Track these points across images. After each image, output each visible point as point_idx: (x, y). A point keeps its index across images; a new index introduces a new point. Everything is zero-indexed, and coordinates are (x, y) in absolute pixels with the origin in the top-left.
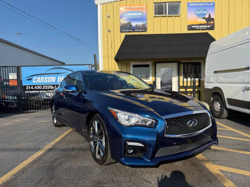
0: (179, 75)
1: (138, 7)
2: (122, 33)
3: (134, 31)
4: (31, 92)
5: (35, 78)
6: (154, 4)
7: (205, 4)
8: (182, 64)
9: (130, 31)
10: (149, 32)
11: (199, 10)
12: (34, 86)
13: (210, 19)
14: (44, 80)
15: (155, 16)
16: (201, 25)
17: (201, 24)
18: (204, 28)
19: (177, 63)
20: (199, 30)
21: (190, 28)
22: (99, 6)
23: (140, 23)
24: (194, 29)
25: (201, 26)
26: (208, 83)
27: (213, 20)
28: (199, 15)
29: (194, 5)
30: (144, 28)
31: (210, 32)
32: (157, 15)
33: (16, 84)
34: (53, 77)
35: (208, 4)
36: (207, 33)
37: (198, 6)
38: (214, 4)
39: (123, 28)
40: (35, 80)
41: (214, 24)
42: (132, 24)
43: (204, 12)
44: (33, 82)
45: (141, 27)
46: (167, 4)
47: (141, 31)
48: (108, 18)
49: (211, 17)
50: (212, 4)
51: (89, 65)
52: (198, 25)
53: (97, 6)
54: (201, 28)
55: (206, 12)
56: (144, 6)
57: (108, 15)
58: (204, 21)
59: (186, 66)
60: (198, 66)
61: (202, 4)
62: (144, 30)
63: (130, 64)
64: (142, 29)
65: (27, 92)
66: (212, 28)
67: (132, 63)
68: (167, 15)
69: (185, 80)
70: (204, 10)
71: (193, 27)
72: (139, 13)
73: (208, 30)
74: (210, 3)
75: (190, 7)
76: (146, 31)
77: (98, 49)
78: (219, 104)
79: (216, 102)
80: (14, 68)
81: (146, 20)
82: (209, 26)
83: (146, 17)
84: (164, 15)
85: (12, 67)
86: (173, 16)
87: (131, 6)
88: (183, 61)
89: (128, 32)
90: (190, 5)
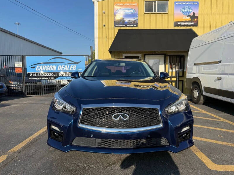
1: (131, 4)
2: (116, 28)
3: (126, 26)
4: (34, 78)
5: (38, 66)
6: (145, 2)
7: (190, 3)
8: (169, 57)
9: (123, 26)
10: (140, 27)
11: (184, 9)
12: (37, 74)
13: (194, 17)
14: (46, 68)
15: (145, 13)
17: (186, 21)
18: (188, 25)
19: (164, 56)
20: (184, 26)
21: (176, 24)
22: (95, 3)
23: (132, 19)
24: (180, 25)
25: (186, 23)
26: (189, 73)
27: (197, 17)
28: (184, 13)
29: (181, 3)
30: (136, 24)
31: (194, 29)
32: (147, 12)
33: (21, 71)
34: (54, 66)
35: (193, 3)
36: (191, 29)
37: (184, 5)
38: (198, 3)
39: (117, 23)
40: (38, 68)
41: (197, 21)
42: (124, 20)
43: (189, 10)
44: (37, 70)
45: (133, 23)
46: (156, 2)
47: (133, 27)
48: (103, 14)
49: (195, 15)
50: (196, 3)
51: (86, 55)
52: (183, 22)
53: (94, 2)
54: (186, 25)
55: (191, 11)
56: (136, 4)
57: (103, 11)
59: (171, 58)
60: (182, 59)
61: (188, 3)
62: (136, 25)
63: (122, 56)
64: (134, 24)
65: (31, 78)
66: (196, 25)
67: (124, 55)
68: (156, 12)
69: (170, 70)
70: (189, 9)
71: (179, 23)
72: (131, 10)
73: (192, 27)
74: (194, 2)
75: (177, 5)
76: (137, 26)
77: (94, 41)
78: (198, 91)
79: (195, 90)
80: (19, 57)
81: (137, 16)
82: (193, 23)
83: (137, 14)
84: (153, 12)
85: (18, 56)
86: (161, 14)
87: (124, 4)
88: (169, 54)
89: (121, 27)
90: (177, 3)
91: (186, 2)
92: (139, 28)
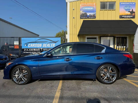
0: (114, 44)
1: (91, 4)
2: (81, 19)
3: (88, 18)
4: (26, 52)
5: (29, 44)
6: (100, 3)
8: (116, 38)
10: (97, 18)
11: (126, 7)
12: (29, 49)
13: (132, 12)
14: (35, 45)
16: (127, 15)
18: (129, 17)
19: (113, 37)
20: (126, 18)
21: (121, 17)
23: (92, 14)
24: (123, 18)
26: (137, 50)
27: (134, 12)
28: (126, 10)
29: (124, 4)
30: (94, 17)
31: (132, 20)
32: (102, 9)
33: (18, 47)
34: (40, 44)
35: (132, 4)
38: (135, 4)
39: (82, 16)
40: (29, 45)
41: (135, 15)
42: (87, 14)
44: (28, 47)
46: (108, 3)
47: (92, 18)
48: (73, 10)
49: (133, 11)
50: (134, 4)
52: (125, 15)
53: (67, 3)
55: (130, 8)
56: (95, 4)
57: (73, 8)
58: (129, 13)
59: (118, 39)
60: (125, 39)
61: (128, 4)
63: (85, 37)
64: (93, 17)
65: (24, 52)
66: (134, 17)
67: (87, 37)
68: (108, 9)
69: (118, 47)
70: (129, 7)
71: (123, 16)
72: (91, 7)
74: (133, 3)
75: (121, 5)
76: (95, 18)
80: (17, 38)
81: (95, 12)
82: (132, 16)
83: (95, 10)
84: (106, 9)
85: (16, 37)
86: (111, 10)
87: (87, 4)
88: (116, 36)
89: (85, 18)
90: (121, 4)
91: (127, 3)
92: (97, 20)
